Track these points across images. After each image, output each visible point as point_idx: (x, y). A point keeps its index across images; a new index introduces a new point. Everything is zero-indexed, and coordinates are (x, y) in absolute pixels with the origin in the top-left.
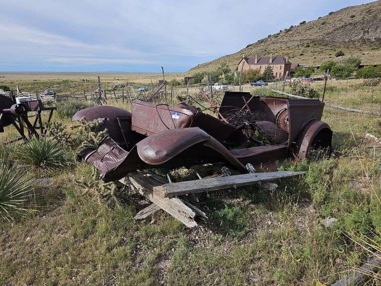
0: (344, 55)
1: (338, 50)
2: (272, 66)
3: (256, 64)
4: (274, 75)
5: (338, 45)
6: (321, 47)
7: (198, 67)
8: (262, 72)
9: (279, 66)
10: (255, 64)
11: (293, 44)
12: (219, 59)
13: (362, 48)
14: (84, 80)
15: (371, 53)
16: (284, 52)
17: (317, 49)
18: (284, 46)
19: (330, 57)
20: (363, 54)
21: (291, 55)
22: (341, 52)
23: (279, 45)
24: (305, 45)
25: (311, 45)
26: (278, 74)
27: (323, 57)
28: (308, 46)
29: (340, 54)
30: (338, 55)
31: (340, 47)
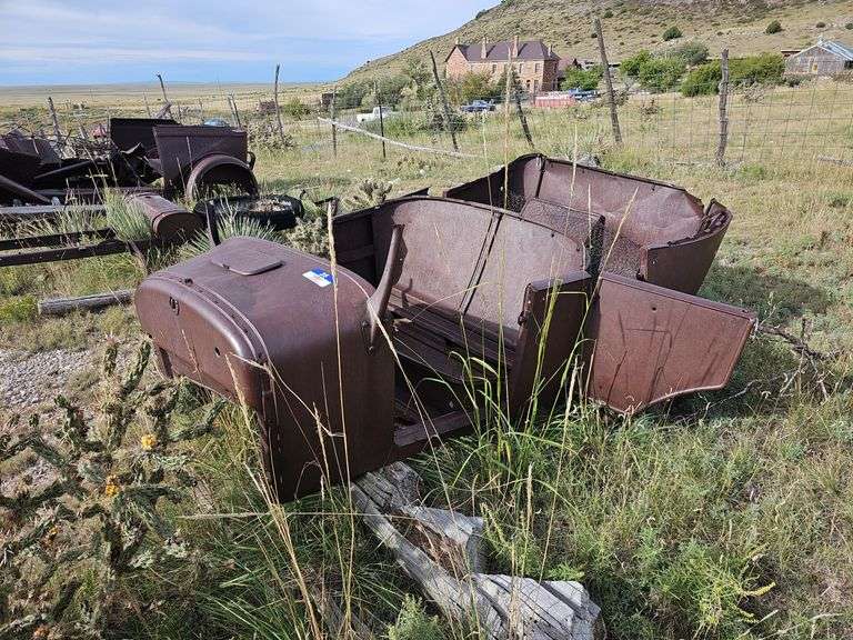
0: (680, 36)
1: (670, 25)
2: (517, 64)
3: (485, 60)
4: (524, 85)
5: (671, 12)
6: (636, 18)
7: (367, 68)
8: (496, 78)
9: (531, 64)
10: (481, 60)
11: (577, 11)
12: (416, 47)
13: (719, 20)
14: (76, 107)
15: (736, 30)
16: (558, 30)
17: (628, 23)
18: (557, 16)
19: (654, 42)
20: (720, 34)
21: (572, 37)
22: (675, 29)
23: (547, 13)
24: (603, 13)
25: (615, 14)
26: (532, 84)
27: (637, 41)
28: (609, 16)
29: (673, 35)
30: (669, 37)
31: (674, 18)
